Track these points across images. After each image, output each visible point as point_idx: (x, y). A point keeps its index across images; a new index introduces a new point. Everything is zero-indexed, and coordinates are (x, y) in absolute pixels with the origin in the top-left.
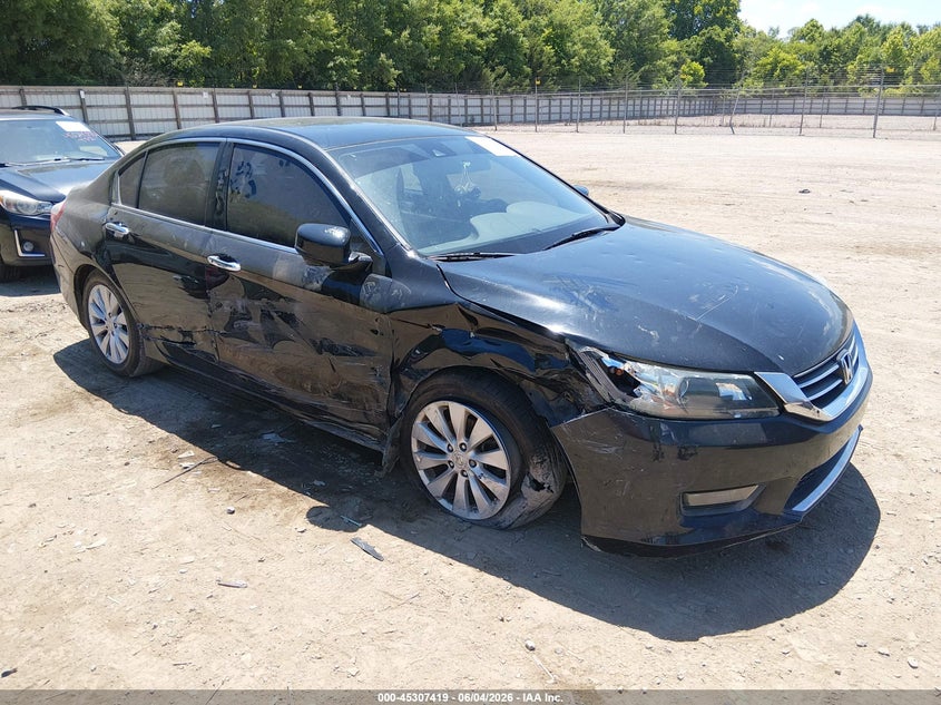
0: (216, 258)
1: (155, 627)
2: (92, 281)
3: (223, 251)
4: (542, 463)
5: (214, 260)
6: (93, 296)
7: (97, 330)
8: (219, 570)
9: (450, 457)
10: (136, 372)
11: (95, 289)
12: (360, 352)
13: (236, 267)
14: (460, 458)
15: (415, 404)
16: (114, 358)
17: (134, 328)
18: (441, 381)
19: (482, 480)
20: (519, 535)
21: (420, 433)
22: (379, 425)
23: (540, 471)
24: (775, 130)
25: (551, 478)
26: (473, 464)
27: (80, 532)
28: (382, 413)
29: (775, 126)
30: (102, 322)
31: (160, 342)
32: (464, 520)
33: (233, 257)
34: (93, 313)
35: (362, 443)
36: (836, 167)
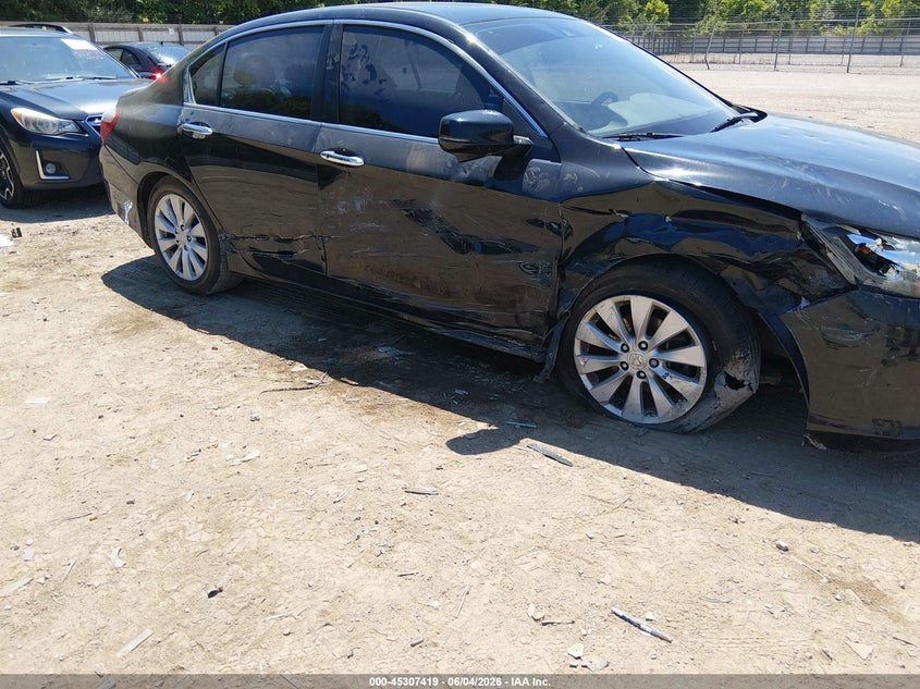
0: (332, 153)
1: (359, 537)
2: (160, 190)
3: (341, 144)
4: (745, 358)
5: (330, 156)
6: (162, 206)
7: (165, 245)
8: (398, 477)
9: (624, 357)
10: (214, 288)
11: (165, 198)
12: (515, 248)
13: (358, 161)
14: (637, 359)
15: (586, 301)
16: (187, 275)
17: (213, 239)
18: (621, 273)
19: (668, 380)
20: (705, 439)
21: (587, 333)
22: (534, 330)
23: (742, 367)
24: (747, 66)
25: (752, 375)
26: (654, 363)
27: (225, 445)
28: (541, 315)
29: (744, 63)
30: (170, 236)
31: (249, 255)
32: (636, 425)
33: (354, 150)
34: (160, 226)
35: (506, 350)
36: (825, 97)
